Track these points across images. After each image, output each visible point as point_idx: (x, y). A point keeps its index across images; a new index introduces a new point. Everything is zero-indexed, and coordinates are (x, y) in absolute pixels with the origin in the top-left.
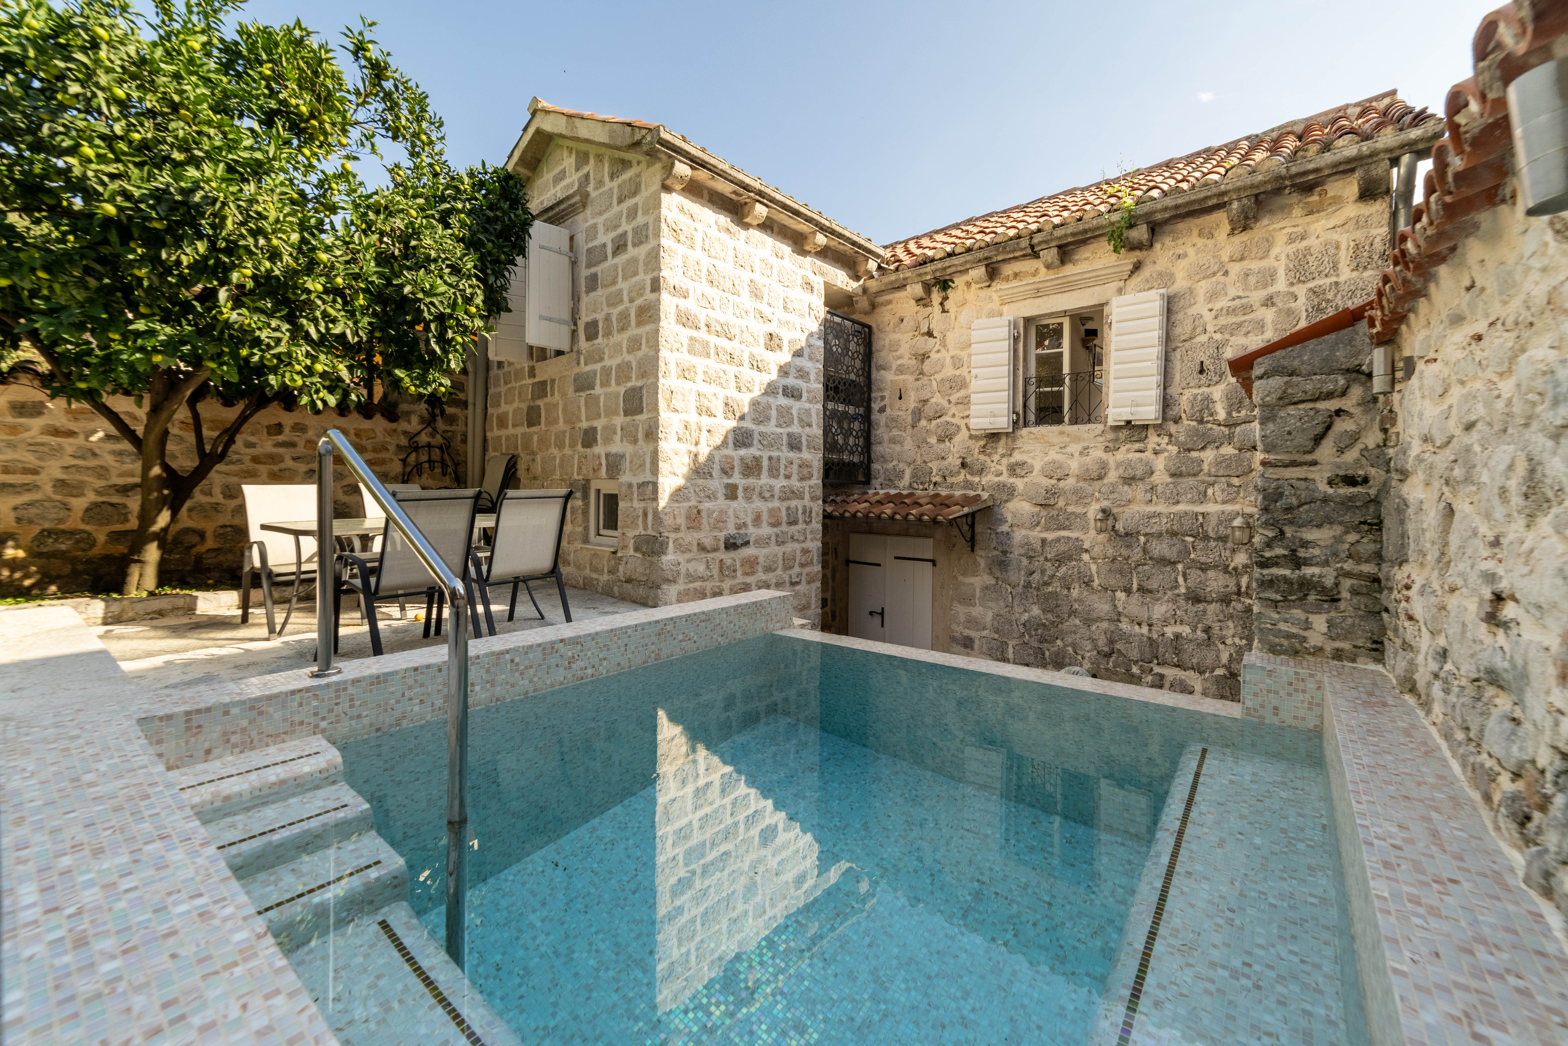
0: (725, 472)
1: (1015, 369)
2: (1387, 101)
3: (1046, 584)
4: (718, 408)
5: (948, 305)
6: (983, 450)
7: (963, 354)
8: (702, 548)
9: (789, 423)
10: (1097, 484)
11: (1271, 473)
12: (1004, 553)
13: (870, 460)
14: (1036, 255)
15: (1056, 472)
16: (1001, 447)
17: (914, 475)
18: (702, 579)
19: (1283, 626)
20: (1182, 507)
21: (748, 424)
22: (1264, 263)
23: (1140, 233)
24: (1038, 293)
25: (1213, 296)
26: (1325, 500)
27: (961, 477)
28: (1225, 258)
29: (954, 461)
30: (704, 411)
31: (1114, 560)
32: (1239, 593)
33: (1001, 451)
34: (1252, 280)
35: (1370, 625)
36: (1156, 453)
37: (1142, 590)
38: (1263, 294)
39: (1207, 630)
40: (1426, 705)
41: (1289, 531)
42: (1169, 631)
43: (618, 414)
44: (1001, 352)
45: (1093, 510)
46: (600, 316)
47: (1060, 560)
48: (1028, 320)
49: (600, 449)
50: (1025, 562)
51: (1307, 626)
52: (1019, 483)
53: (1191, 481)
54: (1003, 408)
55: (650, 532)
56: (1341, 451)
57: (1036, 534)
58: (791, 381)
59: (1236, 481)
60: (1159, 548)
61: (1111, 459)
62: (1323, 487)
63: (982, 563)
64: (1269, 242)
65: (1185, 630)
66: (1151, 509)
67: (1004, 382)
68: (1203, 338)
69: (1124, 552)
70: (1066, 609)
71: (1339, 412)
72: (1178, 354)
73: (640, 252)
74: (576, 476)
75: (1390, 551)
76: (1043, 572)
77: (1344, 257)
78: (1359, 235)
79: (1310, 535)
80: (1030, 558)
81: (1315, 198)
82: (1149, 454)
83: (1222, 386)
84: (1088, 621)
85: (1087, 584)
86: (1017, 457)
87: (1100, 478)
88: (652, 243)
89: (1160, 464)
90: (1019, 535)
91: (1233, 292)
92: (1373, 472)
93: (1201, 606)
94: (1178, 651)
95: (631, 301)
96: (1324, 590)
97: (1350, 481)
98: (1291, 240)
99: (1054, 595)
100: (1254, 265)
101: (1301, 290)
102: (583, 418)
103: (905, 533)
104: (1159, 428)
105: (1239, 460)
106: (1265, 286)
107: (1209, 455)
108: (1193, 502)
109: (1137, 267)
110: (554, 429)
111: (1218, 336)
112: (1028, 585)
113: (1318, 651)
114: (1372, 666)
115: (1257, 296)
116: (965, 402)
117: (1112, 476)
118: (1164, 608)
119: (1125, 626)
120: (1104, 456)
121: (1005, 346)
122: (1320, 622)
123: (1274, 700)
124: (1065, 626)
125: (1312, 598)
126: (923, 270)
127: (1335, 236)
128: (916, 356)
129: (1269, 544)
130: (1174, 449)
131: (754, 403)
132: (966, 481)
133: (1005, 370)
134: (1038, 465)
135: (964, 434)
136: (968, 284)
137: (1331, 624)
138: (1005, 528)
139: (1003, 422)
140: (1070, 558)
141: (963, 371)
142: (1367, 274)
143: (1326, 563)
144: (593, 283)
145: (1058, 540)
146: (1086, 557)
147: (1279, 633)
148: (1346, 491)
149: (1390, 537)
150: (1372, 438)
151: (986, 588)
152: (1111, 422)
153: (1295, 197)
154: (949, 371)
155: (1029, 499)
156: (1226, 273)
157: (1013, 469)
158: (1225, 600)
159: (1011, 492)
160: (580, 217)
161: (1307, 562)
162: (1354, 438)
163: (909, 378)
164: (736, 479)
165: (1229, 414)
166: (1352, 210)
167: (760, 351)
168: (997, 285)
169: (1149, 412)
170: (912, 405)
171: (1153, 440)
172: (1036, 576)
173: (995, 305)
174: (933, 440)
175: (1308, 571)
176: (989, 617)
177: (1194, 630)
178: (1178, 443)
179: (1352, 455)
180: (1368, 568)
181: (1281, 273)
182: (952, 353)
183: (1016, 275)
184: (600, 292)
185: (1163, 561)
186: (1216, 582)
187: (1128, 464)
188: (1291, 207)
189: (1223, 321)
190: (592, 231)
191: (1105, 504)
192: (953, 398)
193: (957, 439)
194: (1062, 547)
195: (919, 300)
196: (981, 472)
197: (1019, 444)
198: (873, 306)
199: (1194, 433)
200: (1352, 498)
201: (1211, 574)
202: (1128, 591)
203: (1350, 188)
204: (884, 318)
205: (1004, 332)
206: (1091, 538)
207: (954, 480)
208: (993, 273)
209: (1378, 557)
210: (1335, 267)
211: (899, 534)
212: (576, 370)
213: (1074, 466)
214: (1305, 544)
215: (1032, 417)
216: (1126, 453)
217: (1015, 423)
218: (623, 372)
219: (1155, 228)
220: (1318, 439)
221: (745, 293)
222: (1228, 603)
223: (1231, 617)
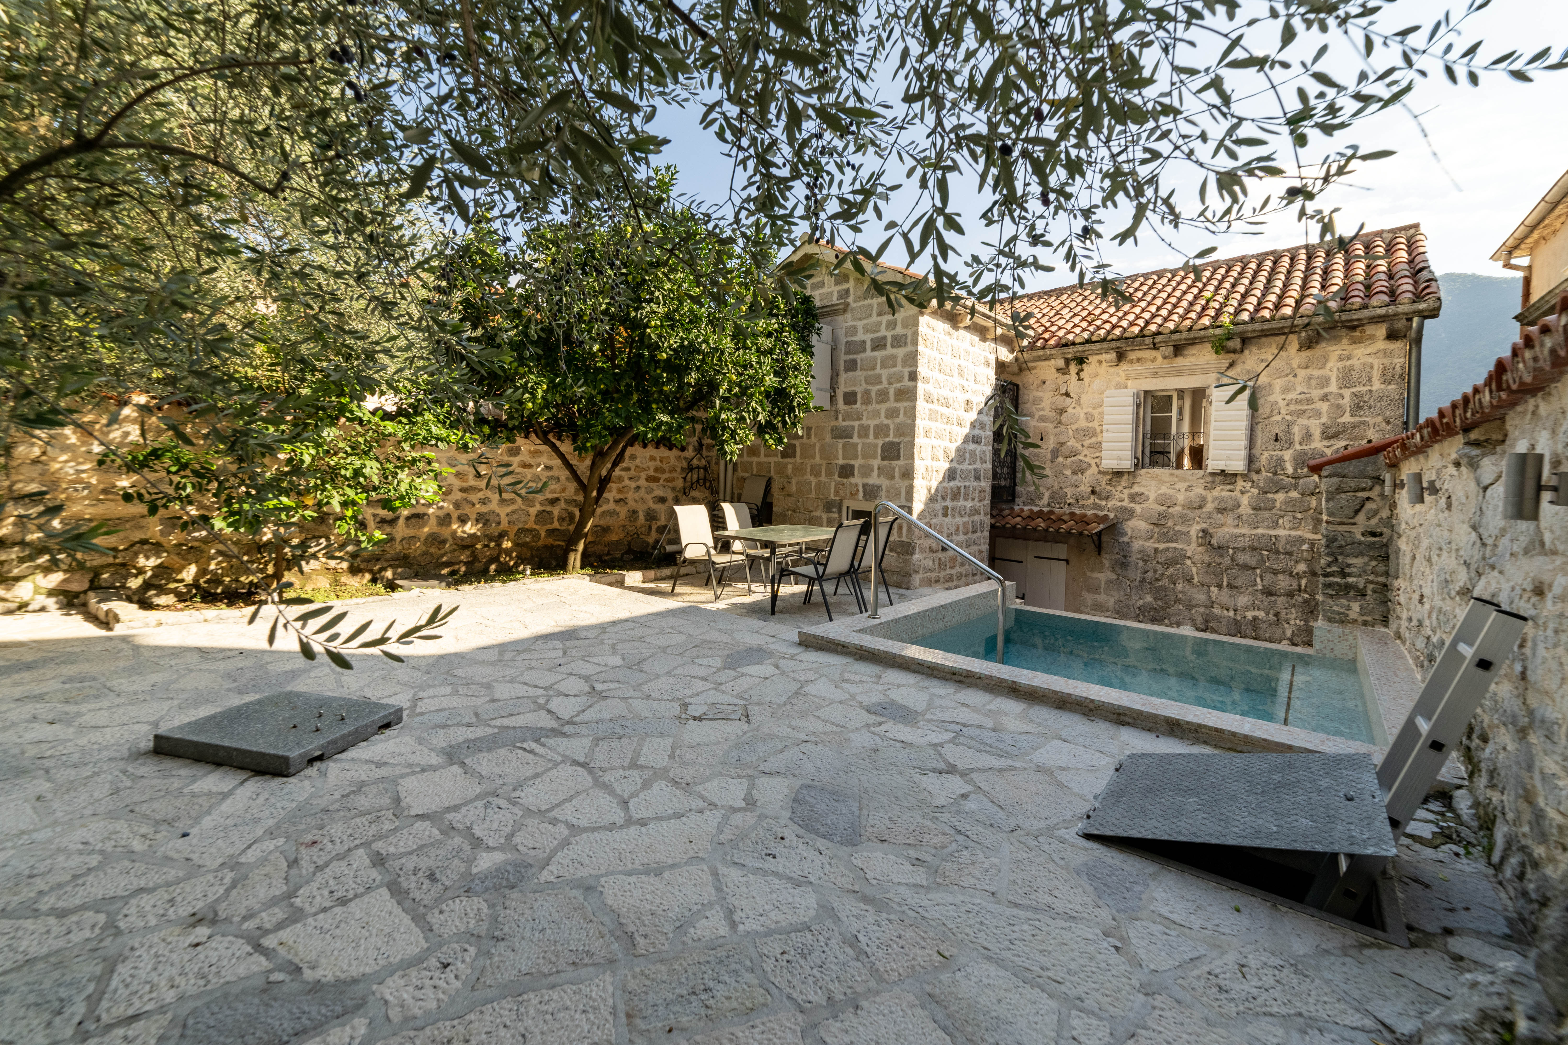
0: (943, 499)
1: (1137, 427)
2: (1412, 231)
3: (1158, 580)
4: (941, 455)
5: (1082, 375)
6: (1110, 482)
7: (1096, 412)
8: (932, 550)
9: (975, 462)
10: (1198, 512)
11: (1331, 527)
12: (1125, 557)
13: (1015, 485)
14: (1155, 347)
15: (1166, 501)
16: (1124, 481)
17: (1052, 497)
18: (931, 571)
19: (1336, 608)
20: (1260, 531)
21: (955, 465)
22: (1321, 372)
23: (1236, 343)
24: (1156, 375)
25: (1285, 390)
26: (1360, 543)
27: (1091, 501)
28: (1295, 366)
29: (1085, 489)
30: (935, 458)
31: (1209, 565)
32: (1300, 590)
33: (1123, 484)
34: (1313, 382)
35: (1382, 608)
36: (1242, 493)
37: (1230, 586)
38: (1321, 392)
39: (1277, 614)
40: (1404, 643)
41: (1340, 559)
42: (1249, 615)
43: (875, 458)
44: (1127, 415)
45: (1195, 530)
46: (859, 390)
47: (1168, 564)
48: (1146, 392)
49: (857, 480)
50: (1141, 564)
51: (1349, 608)
52: (1138, 508)
53: (1267, 514)
54: (1128, 454)
55: (904, 539)
56: (1369, 519)
57: (1150, 545)
58: (977, 432)
59: (1299, 515)
60: (1244, 558)
61: (1209, 495)
62: (1359, 537)
63: (1107, 563)
64: (1326, 359)
65: (1261, 614)
66: (1238, 531)
67: (1129, 436)
68: (1278, 418)
69: (1218, 560)
70: (1172, 598)
71: (1368, 499)
72: (1260, 427)
73: (901, 352)
74: (832, 497)
75: (1392, 572)
76: (1155, 571)
77: (1376, 374)
78: (1386, 361)
79: (1352, 561)
80: (1145, 561)
81: (1357, 334)
82: (1237, 494)
83: (1291, 451)
84: (1189, 607)
85: (1189, 581)
86: (1136, 489)
87: (1200, 507)
88: (910, 348)
89: (1245, 500)
90: (1137, 545)
91: (1299, 389)
92: (1385, 530)
93: (1273, 598)
94: (1255, 628)
95: (890, 383)
96: (1357, 590)
97: (1373, 534)
98: (1341, 359)
99: (1164, 588)
100: (1316, 373)
101: (1347, 393)
102: (840, 456)
103: (1045, 540)
104: (1245, 477)
105: (1302, 502)
106: (1322, 387)
107: (1280, 497)
108: (1268, 527)
109: (1232, 365)
110: (809, 462)
111: (1288, 418)
112: (1143, 581)
113: (1355, 621)
114: (1383, 629)
115: (1317, 393)
116: (1098, 446)
117: (1209, 507)
118: (1246, 599)
119: (1216, 610)
120: (1204, 493)
121: (1130, 410)
122: (1356, 607)
123: (1331, 645)
124: (1172, 610)
125: (1352, 594)
126: (1065, 350)
127: (1370, 360)
128: (1056, 410)
129: (1329, 565)
130: (1255, 491)
131: (958, 450)
132: (1095, 504)
133: (1130, 427)
134: (1152, 496)
135: (1094, 470)
136: (1100, 362)
137: (1361, 607)
138: (1126, 539)
139: (1127, 464)
140: (1176, 563)
141: (1095, 425)
142: (1391, 387)
143: (1360, 576)
144: (852, 366)
145: (1167, 549)
146: (1188, 562)
147: (1334, 612)
148: (1371, 539)
149: (1392, 564)
150: (1385, 513)
151: (1109, 582)
152: (1210, 470)
153: (1344, 332)
154: (1083, 423)
155: (1146, 520)
156: (1295, 376)
157: (1133, 498)
158: (1290, 594)
159: (1131, 514)
160: (840, 318)
161: (1349, 575)
162: (1376, 512)
163: (1050, 426)
164: (948, 503)
165: (1295, 470)
166: (1382, 344)
167: (962, 413)
168: (1124, 366)
169: (1239, 465)
170: (1052, 446)
171: (1240, 484)
172: (1150, 574)
173: (1121, 379)
174: (1068, 472)
175: (1350, 580)
176: (1111, 602)
177: (1267, 614)
178: (1258, 487)
179: (1374, 521)
180: (1381, 579)
181: (1333, 380)
182: (1086, 410)
183: (1139, 360)
184: (858, 373)
185: (1246, 567)
186: (1283, 583)
187: (1222, 500)
188: (1341, 337)
189: (1292, 407)
190: (853, 330)
191: (1204, 526)
192: (1086, 443)
193: (1088, 473)
194: (1170, 555)
195: (1059, 370)
196: (1107, 498)
197: (1138, 480)
198: (1021, 370)
199: (1269, 481)
200: (1374, 543)
201: (1280, 576)
202: (1220, 586)
203: (1381, 331)
204: (1029, 379)
205: (1130, 401)
206: (1193, 548)
207: (1085, 502)
208: (1121, 356)
209: (1387, 574)
210: (1370, 380)
211: (1038, 540)
212: (834, 423)
213: (1181, 498)
214: (1349, 566)
215: (1147, 461)
216: (1220, 492)
217: (1136, 465)
218: (882, 430)
219: (1245, 341)
220: (1357, 512)
221: (956, 374)
222: (1292, 596)
223: (1294, 606)
